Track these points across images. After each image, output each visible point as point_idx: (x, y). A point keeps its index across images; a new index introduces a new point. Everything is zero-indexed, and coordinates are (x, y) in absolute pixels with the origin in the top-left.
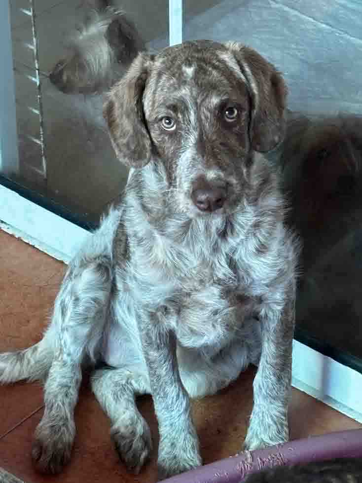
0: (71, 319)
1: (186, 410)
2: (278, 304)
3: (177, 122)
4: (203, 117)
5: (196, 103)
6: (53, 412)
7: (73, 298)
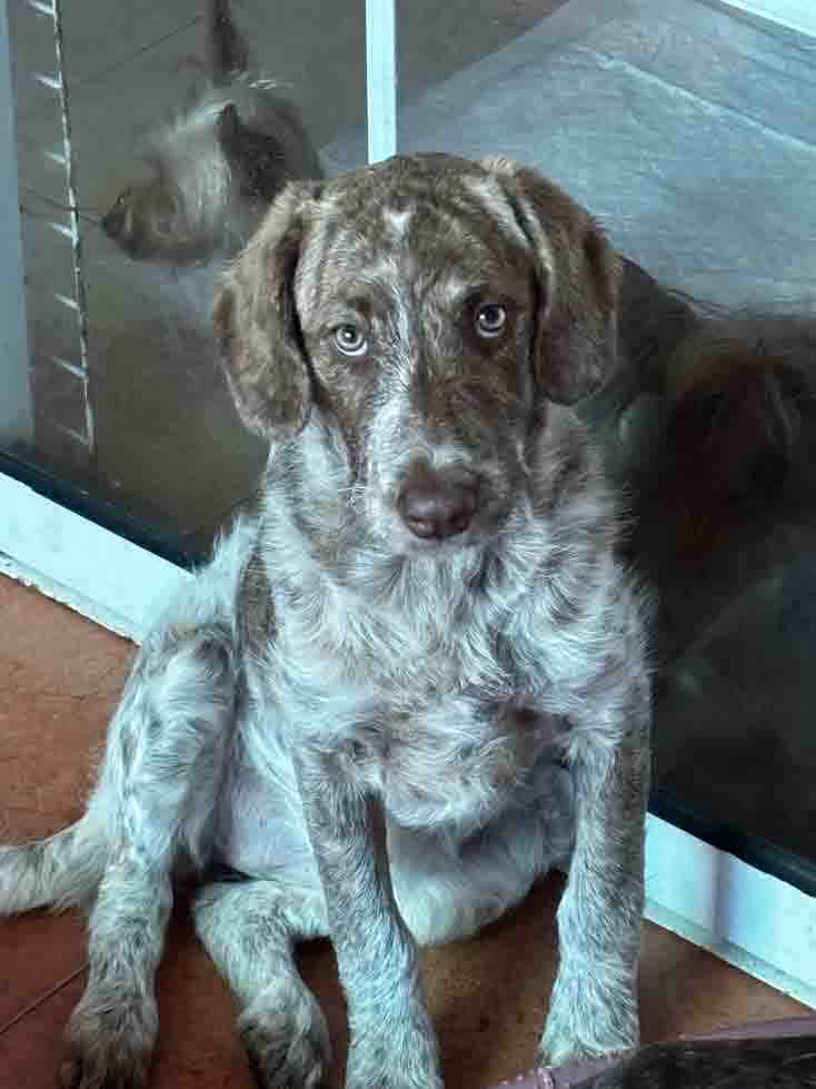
0: (145, 768)
1: (408, 974)
2: (607, 734)
3: (370, 337)
4: (427, 326)
5: (412, 295)
6: (108, 979)
7: (147, 722)
